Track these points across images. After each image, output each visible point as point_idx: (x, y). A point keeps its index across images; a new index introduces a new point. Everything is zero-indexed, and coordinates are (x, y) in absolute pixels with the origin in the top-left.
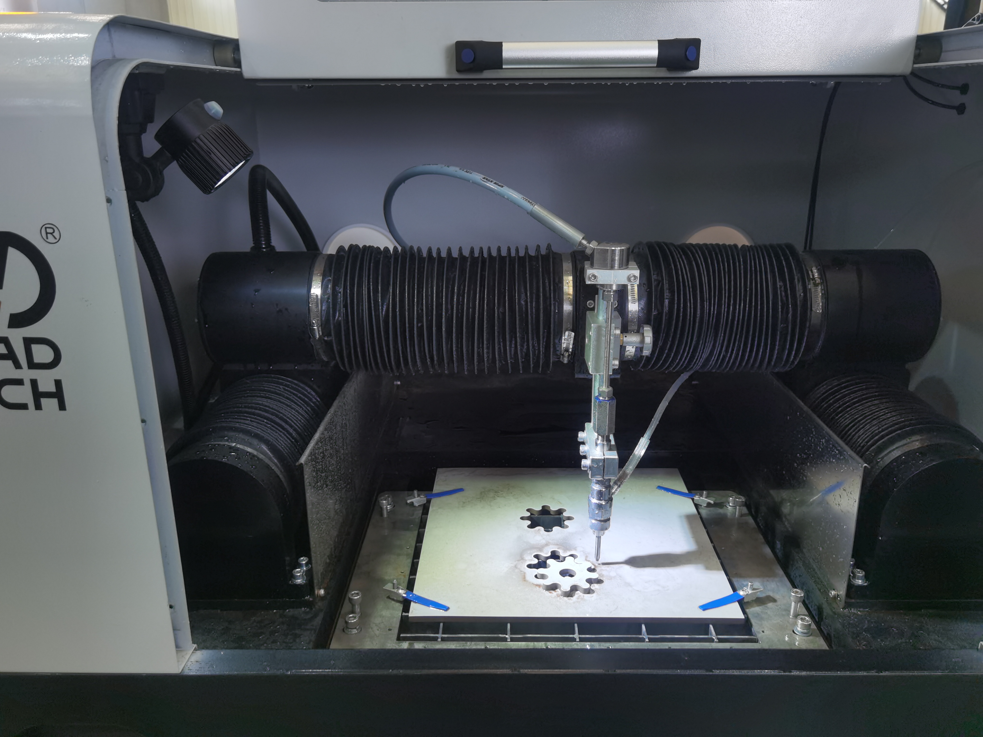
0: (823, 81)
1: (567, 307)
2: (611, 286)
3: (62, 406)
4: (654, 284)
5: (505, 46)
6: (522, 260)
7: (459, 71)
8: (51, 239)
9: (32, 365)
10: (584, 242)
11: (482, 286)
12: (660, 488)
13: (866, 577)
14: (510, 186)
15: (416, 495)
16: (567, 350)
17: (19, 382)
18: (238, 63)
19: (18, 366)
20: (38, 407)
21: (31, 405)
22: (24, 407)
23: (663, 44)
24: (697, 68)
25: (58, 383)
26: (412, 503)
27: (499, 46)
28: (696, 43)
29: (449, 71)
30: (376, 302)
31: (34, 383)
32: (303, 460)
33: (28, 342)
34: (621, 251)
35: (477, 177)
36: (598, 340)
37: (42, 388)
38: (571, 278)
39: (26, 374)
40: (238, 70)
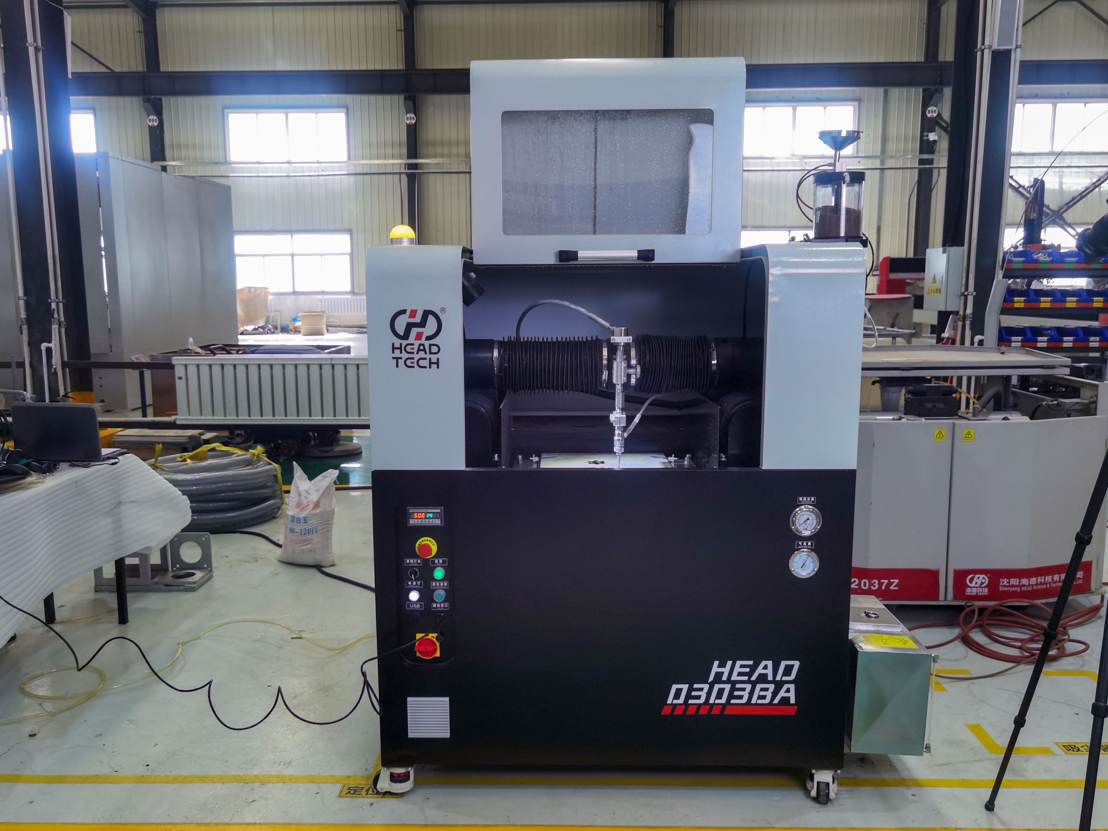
0: (722, 265)
1: (605, 362)
2: (621, 343)
3: (438, 367)
4: (642, 351)
5: (579, 252)
6: (585, 343)
7: (560, 261)
8: (443, 312)
9: (430, 353)
10: (610, 327)
11: (568, 352)
12: (652, 457)
13: (726, 458)
14: (580, 306)
15: (534, 456)
16: (605, 380)
17: (425, 359)
18: (472, 259)
19: (426, 353)
20: (430, 367)
21: (428, 367)
22: (425, 367)
23: (639, 251)
24: (654, 260)
25: (438, 359)
26: (532, 460)
27: (577, 252)
28: (652, 251)
29: (556, 261)
30: (522, 359)
31: (430, 359)
32: (501, 407)
33: (430, 345)
34: (624, 329)
35: (567, 303)
36: (617, 369)
37: (432, 361)
38: (606, 349)
39: (428, 356)
40: (471, 261)
